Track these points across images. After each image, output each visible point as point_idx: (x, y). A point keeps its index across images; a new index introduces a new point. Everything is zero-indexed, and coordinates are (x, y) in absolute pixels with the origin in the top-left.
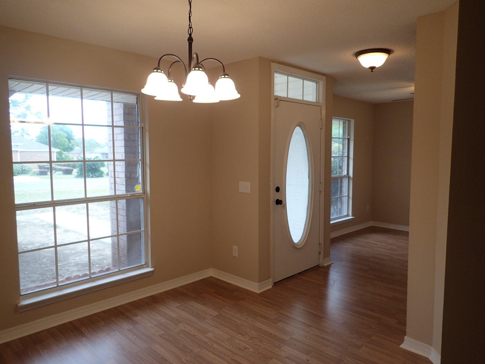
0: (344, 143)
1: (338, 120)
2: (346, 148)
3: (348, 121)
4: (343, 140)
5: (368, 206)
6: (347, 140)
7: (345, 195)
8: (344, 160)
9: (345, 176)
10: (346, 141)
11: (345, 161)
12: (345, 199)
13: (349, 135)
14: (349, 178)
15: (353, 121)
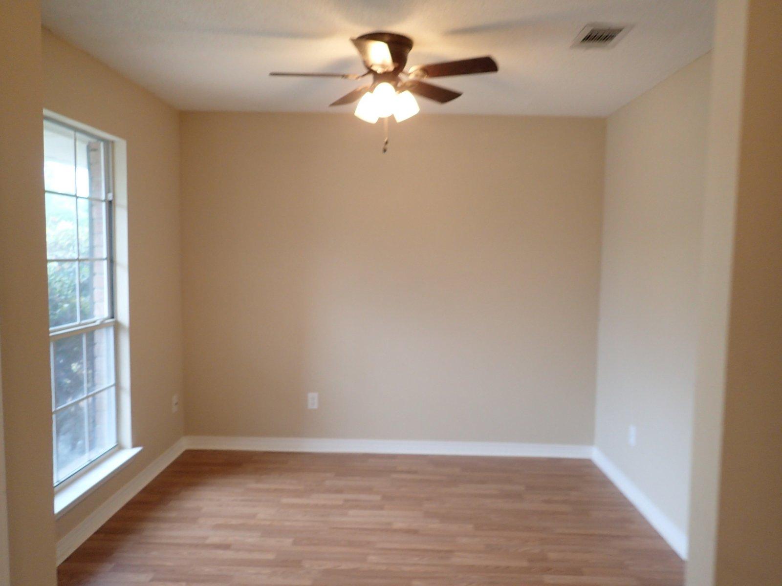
0: (95, 215)
1: (72, 132)
2: (101, 233)
3: (107, 142)
4: (91, 206)
5: (175, 399)
6: (104, 206)
7: (105, 385)
8: (96, 270)
9: (102, 325)
10: (101, 209)
11: (102, 274)
12: (107, 400)
13: (110, 187)
14: (117, 326)
15: (121, 147)
